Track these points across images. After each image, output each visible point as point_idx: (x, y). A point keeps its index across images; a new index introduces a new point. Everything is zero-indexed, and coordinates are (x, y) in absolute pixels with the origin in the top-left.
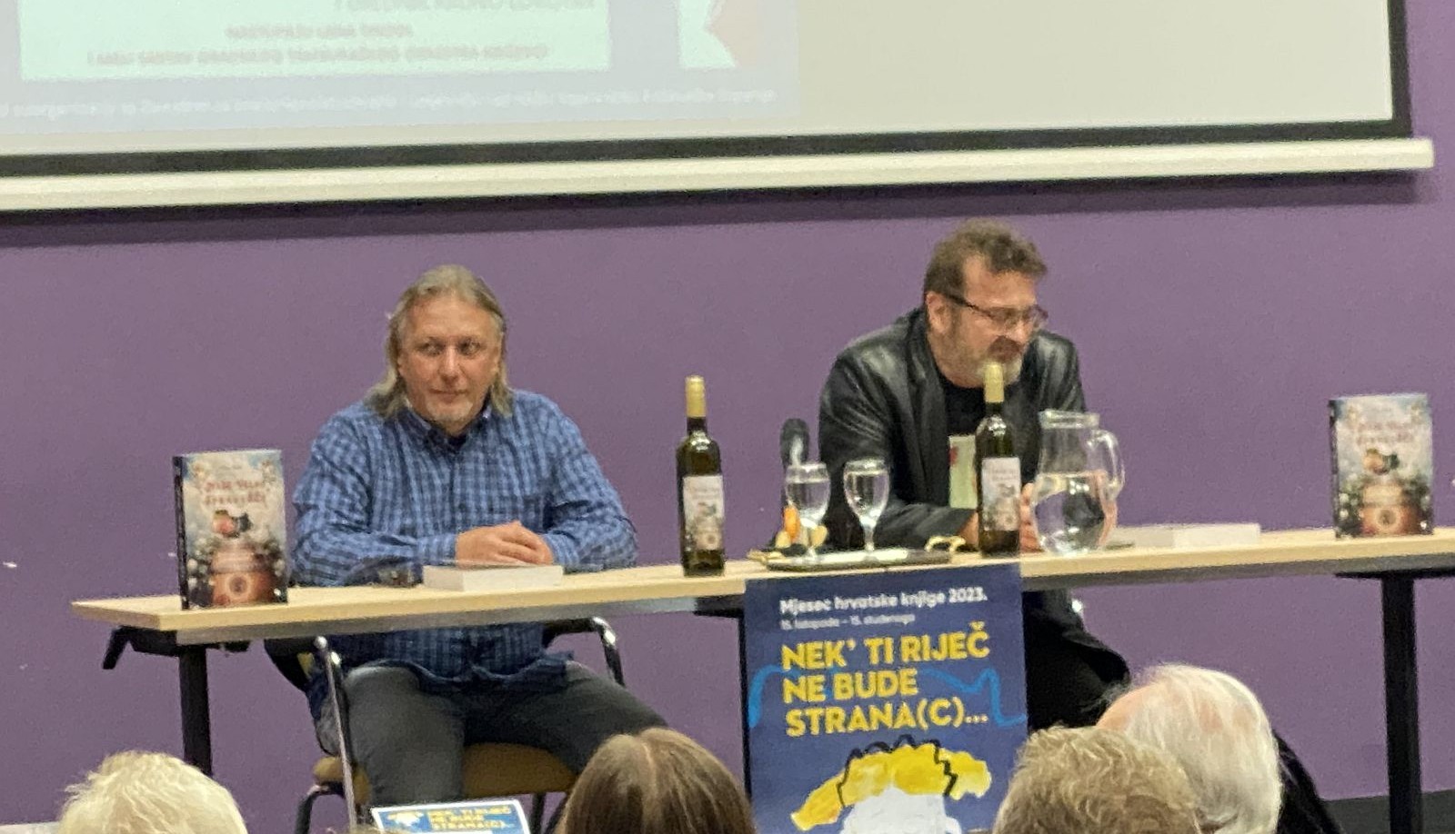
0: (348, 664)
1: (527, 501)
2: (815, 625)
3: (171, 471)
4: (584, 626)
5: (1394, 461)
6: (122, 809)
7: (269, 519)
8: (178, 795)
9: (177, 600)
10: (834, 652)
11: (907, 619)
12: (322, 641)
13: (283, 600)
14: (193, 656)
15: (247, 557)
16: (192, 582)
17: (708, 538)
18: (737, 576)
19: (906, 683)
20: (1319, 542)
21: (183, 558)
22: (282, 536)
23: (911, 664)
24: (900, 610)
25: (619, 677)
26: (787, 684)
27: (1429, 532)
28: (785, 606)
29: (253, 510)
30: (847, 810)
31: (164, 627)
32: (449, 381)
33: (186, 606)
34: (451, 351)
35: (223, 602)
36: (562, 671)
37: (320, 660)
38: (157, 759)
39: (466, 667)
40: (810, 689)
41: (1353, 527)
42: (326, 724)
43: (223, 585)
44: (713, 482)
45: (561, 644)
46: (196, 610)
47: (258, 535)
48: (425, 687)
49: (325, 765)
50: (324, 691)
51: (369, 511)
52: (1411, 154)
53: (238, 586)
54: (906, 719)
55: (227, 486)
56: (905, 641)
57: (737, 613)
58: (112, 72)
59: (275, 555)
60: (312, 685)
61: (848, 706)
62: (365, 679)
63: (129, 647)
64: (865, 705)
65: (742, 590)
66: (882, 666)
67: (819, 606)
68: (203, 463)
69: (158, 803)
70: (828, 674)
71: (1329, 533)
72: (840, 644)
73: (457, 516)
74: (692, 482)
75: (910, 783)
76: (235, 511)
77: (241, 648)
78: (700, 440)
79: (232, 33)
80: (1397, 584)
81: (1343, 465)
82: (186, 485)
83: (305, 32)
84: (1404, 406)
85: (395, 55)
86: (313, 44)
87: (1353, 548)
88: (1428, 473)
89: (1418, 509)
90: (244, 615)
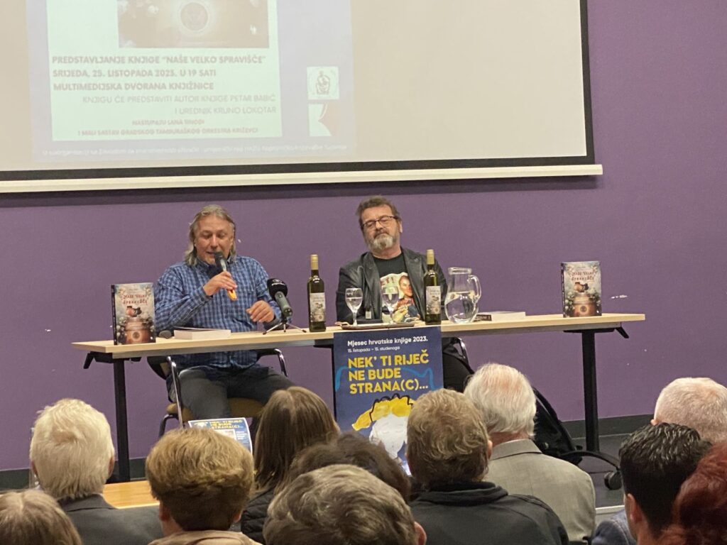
0: (179, 366)
2: (361, 350)
3: (110, 291)
4: (272, 352)
5: (586, 287)
7: (148, 309)
9: (112, 341)
10: (368, 362)
11: (397, 348)
12: (169, 358)
13: (154, 341)
14: (119, 363)
15: (140, 324)
16: (118, 334)
17: (319, 317)
18: (330, 332)
19: (396, 373)
20: (557, 319)
21: (115, 325)
23: (398, 366)
24: (394, 344)
26: (350, 374)
27: (599, 315)
28: (349, 343)
29: (142, 306)
30: (373, 423)
31: (107, 352)
32: (214, 248)
33: (116, 344)
34: (214, 237)
35: (130, 342)
37: (169, 365)
40: (359, 375)
41: (571, 313)
42: (171, 391)
43: (130, 335)
44: (322, 295)
46: (120, 345)
47: (144, 316)
49: (171, 406)
50: (172, 379)
52: (595, 169)
53: (136, 335)
54: (396, 387)
55: (132, 297)
56: (396, 357)
57: (331, 346)
58: (89, 138)
59: (151, 324)
60: (167, 376)
61: (374, 382)
62: (186, 375)
63: (94, 360)
64: (380, 382)
65: (332, 337)
66: (387, 366)
67: (362, 343)
68: (123, 288)
70: (366, 370)
71: (562, 315)
72: (371, 358)
74: (313, 295)
75: (398, 412)
76: (135, 306)
77: (138, 359)
78: (316, 278)
79: (134, 123)
80: (588, 335)
81: (566, 288)
82: (116, 296)
83: (163, 122)
84: (590, 266)
85: (198, 131)
86: (166, 127)
87: (570, 320)
88: (599, 291)
89: (596, 306)
90: (137, 346)
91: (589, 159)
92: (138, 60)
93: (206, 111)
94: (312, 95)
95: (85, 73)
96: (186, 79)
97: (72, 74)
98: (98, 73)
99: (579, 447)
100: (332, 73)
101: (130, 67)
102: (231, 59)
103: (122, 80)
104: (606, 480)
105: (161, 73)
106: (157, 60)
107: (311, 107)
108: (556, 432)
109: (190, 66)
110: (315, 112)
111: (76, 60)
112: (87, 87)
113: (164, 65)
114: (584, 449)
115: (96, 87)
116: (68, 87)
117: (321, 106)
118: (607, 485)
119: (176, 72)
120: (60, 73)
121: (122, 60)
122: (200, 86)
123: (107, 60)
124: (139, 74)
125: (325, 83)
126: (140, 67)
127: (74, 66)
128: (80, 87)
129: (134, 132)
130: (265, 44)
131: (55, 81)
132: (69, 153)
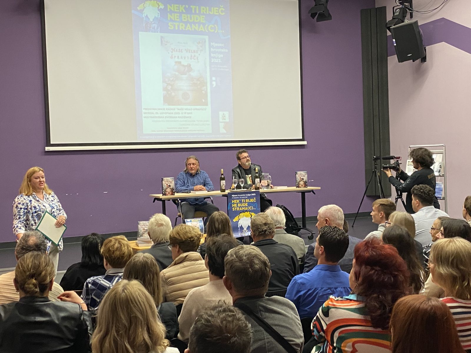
0: (181, 202)
1: (202, 183)
2: (236, 198)
3: (161, 180)
4: (209, 198)
5: (303, 179)
6: (156, 220)
7: (173, 185)
8: (162, 218)
9: (162, 195)
10: (238, 201)
11: (246, 197)
12: (178, 199)
13: (174, 195)
14: (164, 201)
15: (170, 190)
16: (164, 193)
17: (223, 188)
18: (227, 192)
19: (246, 205)
20: (294, 188)
21: (163, 190)
22: (174, 187)
23: (247, 202)
24: (245, 196)
25: (213, 204)
26: (233, 205)
27: (307, 187)
28: (232, 196)
29: (171, 184)
30: (239, 219)
31: (160, 198)
32: (192, 168)
33: (163, 195)
34: (192, 165)
35: (167, 195)
36: (207, 203)
37: (178, 201)
38: (160, 214)
39: (195, 202)
40: (235, 205)
41: (298, 187)
42: (179, 209)
43: (167, 193)
44: (224, 181)
45: (206, 200)
46: (164, 196)
47: (171, 187)
48: (190, 204)
49: (179, 214)
50: (179, 205)
51: (184, 184)
52: (305, 143)
53: (169, 193)
54: (246, 209)
55: (168, 182)
56: (246, 200)
57: (227, 196)
58: (154, 133)
59: (173, 190)
60: (177, 204)
61: (240, 207)
62: (183, 204)
63: (156, 200)
65: (227, 194)
67: (236, 196)
68: (165, 179)
69: (160, 219)
70: (237, 204)
71: (295, 187)
73: (194, 184)
74: (222, 181)
75: (247, 216)
76: (169, 184)
77: (169, 200)
78: (223, 176)
79: (168, 128)
80: (303, 193)
81: (297, 179)
82: (163, 181)
83: (176, 128)
84: (304, 173)
85: (187, 131)
86: (177, 129)
87: (298, 189)
88: (307, 180)
89: (306, 184)
90: (170, 196)
91: (303, 140)
92: (169, 109)
93: (190, 125)
94: (221, 120)
95: (153, 113)
96: (184, 115)
97: (149, 113)
98: (157, 113)
99: (300, 226)
100: (227, 114)
101: (166, 111)
102: (197, 109)
103: (165, 115)
104: (308, 237)
105: (176, 113)
106: (174, 109)
107: (220, 124)
108: (293, 222)
109: (184, 111)
110: (222, 125)
111: (150, 109)
112: (153, 117)
113: (176, 111)
114: (302, 227)
115: (156, 117)
116: (148, 117)
117: (223, 124)
118: (309, 238)
119: (180, 113)
120: (145, 113)
121: (164, 109)
122: (187, 117)
123: (159, 109)
124: (169, 113)
125: (224, 117)
126: (169, 111)
127: (150, 111)
128: (151, 117)
129: (167, 131)
130: (207, 105)
131: (144, 115)
132: (148, 137)
